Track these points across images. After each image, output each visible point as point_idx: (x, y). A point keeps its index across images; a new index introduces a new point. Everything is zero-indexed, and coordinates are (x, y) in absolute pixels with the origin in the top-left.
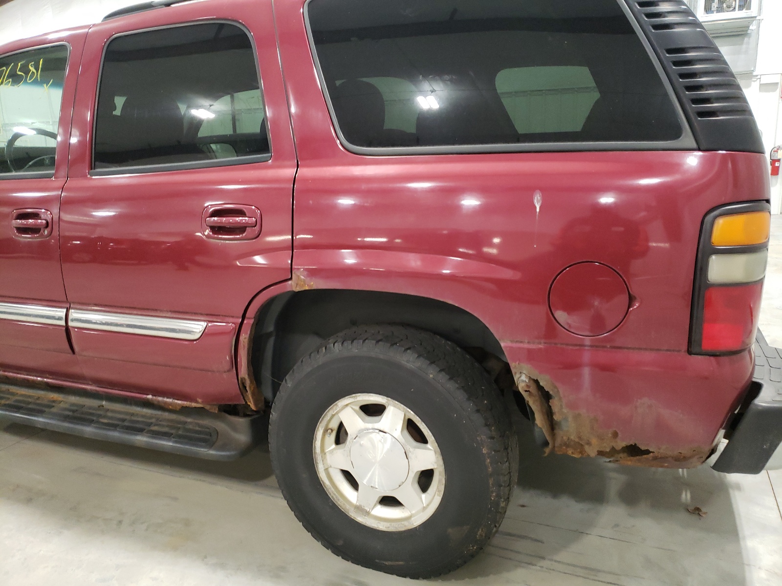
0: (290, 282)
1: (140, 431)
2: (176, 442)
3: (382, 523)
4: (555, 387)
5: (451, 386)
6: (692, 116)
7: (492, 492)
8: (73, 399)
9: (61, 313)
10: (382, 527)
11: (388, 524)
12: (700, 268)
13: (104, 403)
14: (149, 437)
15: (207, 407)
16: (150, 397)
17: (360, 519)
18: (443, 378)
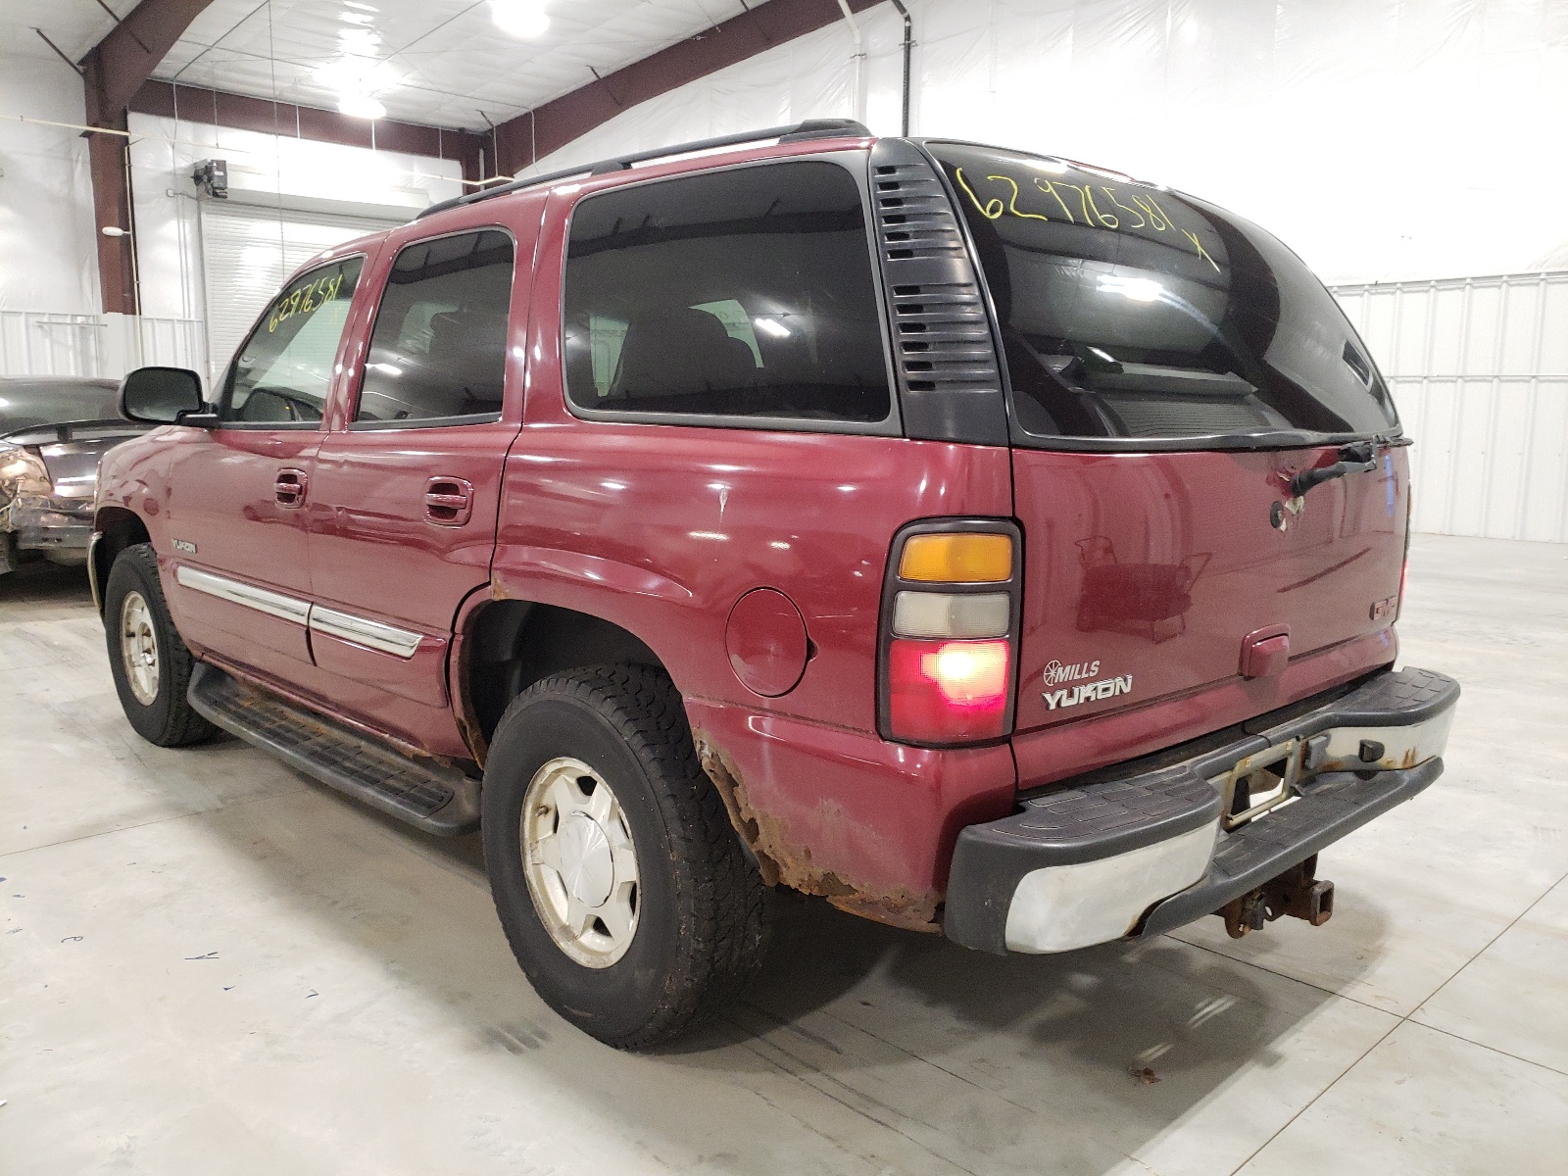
0: (489, 587)
1: (371, 781)
2: (400, 803)
3: (584, 955)
4: (737, 769)
5: (645, 755)
6: (903, 386)
7: (681, 922)
8: (336, 734)
9: (305, 606)
10: (583, 959)
11: (588, 957)
12: (885, 611)
13: (363, 743)
14: (377, 791)
15: (437, 759)
16: (387, 736)
17: (564, 945)
18: (637, 742)
